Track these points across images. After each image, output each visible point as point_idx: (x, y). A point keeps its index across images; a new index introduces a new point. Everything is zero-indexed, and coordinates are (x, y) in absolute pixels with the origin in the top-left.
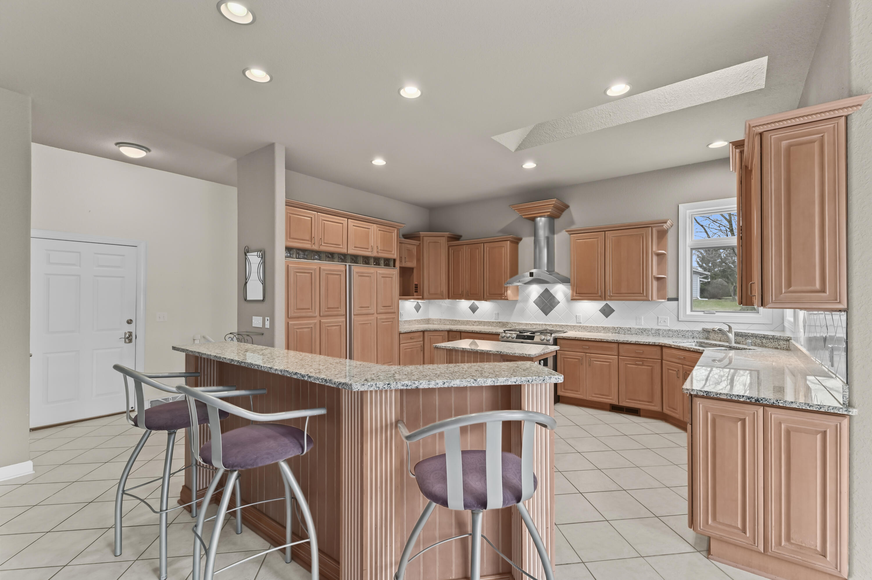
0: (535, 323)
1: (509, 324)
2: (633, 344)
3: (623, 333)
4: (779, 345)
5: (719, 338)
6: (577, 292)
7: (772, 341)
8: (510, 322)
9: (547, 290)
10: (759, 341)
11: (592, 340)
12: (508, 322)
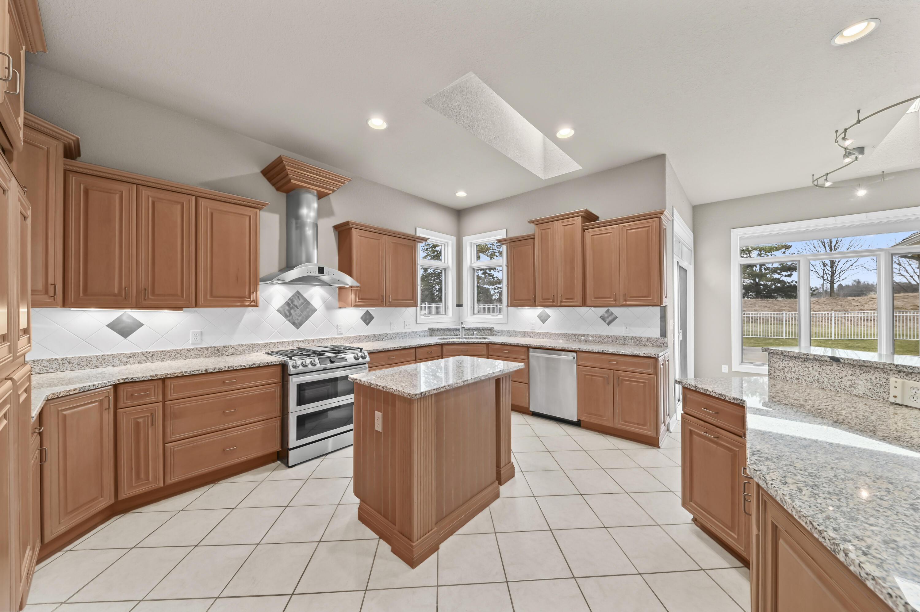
0: (281, 341)
1: (230, 348)
2: (427, 346)
3: (381, 339)
4: (484, 333)
5: (441, 334)
6: (360, 298)
7: (480, 331)
8: (231, 346)
9: (298, 295)
10: (471, 332)
11: (398, 348)
12: (227, 345)
